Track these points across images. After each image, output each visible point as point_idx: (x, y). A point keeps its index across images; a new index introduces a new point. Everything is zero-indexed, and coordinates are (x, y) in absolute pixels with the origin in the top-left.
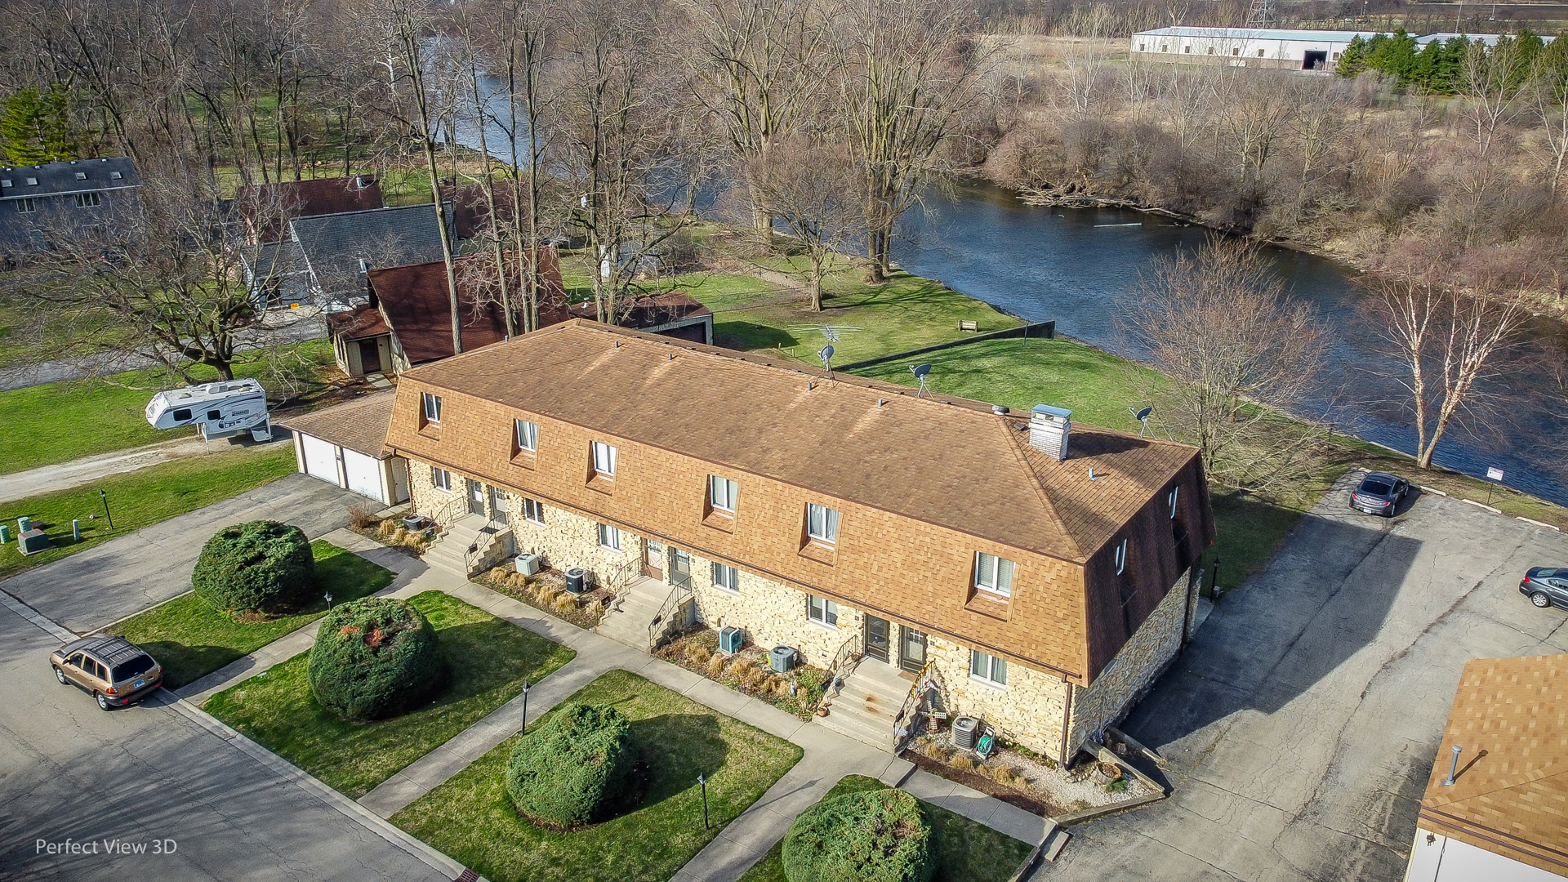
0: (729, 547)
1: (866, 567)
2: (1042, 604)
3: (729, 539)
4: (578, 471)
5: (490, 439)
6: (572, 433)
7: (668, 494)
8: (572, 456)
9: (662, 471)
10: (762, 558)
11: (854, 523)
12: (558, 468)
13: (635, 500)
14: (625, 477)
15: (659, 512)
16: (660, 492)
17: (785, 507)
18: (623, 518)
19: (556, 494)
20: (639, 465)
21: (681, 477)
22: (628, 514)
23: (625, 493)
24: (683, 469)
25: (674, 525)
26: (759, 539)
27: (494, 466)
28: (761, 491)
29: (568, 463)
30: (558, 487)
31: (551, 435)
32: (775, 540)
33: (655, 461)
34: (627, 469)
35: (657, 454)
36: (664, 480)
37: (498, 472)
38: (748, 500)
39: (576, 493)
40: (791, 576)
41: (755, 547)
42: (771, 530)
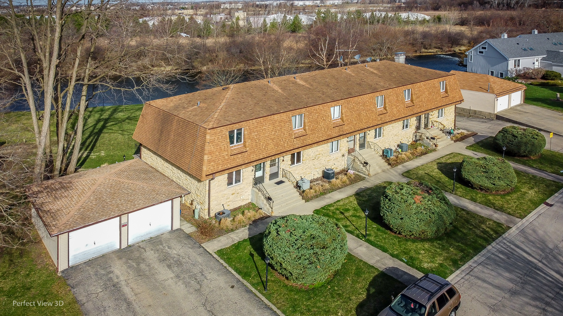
0: (388, 118)
1: (422, 101)
2: (453, 87)
3: (387, 115)
4: (328, 123)
5: (280, 133)
6: (322, 108)
7: (365, 111)
8: (324, 118)
9: (361, 104)
10: (398, 115)
11: (416, 90)
12: (319, 127)
13: (354, 121)
14: (348, 114)
15: (363, 120)
16: (362, 112)
17: (399, 95)
18: (351, 131)
19: (321, 138)
20: (352, 107)
21: (367, 103)
22: (353, 128)
23: (349, 120)
24: (367, 100)
25: (370, 121)
26: (395, 109)
27: (286, 145)
28: (392, 94)
29: (323, 122)
30: (321, 135)
31: (313, 114)
32: (400, 107)
33: (357, 102)
34: (348, 111)
35: (357, 99)
36: (362, 107)
37: (289, 146)
38: (389, 99)
39: (330, 133)
40: (406, 115)
41: (395, 113)
42: (398, 105)
